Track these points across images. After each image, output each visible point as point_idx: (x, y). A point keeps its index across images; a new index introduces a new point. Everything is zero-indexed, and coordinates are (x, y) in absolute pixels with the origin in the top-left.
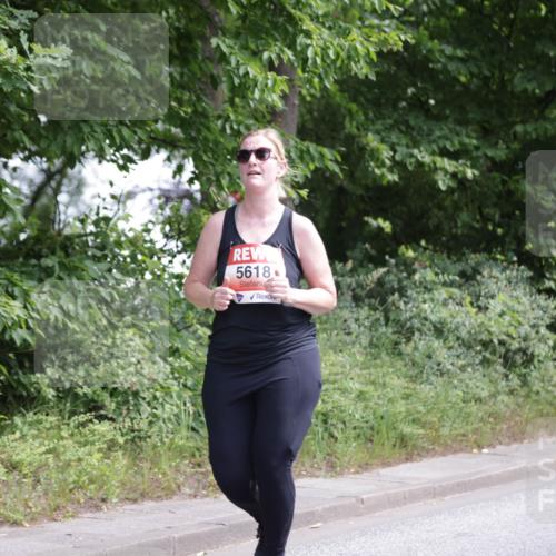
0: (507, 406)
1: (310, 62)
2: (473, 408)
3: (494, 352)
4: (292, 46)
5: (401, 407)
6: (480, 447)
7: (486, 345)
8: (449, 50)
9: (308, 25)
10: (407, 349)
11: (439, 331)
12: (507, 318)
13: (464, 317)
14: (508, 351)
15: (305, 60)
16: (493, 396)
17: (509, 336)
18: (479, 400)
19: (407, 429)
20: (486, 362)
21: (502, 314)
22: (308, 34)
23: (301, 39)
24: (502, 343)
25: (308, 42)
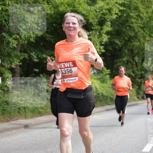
1: (22, 38)
4: (19, 35)
8: (50, 36)
25: (22, 34)
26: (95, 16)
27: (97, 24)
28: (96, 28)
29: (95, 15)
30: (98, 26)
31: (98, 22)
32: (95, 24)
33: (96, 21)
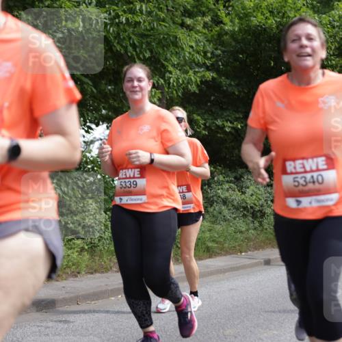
0: (253, 235)
1: (171, 85)
2: (239, 235)
3: (248, 212)
4: (163, 77)
5: (208, 235)
6: (241, 252)
7: (245, 208)
9: (171, 68)
10: (211, 210)
11: (225, 202)
12: (254, 197)
13: (236, 196)
14: (254, 211)
15: (169, 83)
16: (247, 230)
17: (255, 204)
18: (241, 232)
19: (210, 244)
20: (244, 216)
21: (252, 195)
22: (171, 73)
23: (168, 75)
24: (252, 207)
25: (171, 76)
26: (331, 37)
27: (334, 55)
28: (334, 62)
29: (331, 34)
30: (337, 59)
31: (336, 49)
32: (331, 53)
33: (333, 48)
